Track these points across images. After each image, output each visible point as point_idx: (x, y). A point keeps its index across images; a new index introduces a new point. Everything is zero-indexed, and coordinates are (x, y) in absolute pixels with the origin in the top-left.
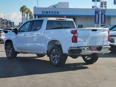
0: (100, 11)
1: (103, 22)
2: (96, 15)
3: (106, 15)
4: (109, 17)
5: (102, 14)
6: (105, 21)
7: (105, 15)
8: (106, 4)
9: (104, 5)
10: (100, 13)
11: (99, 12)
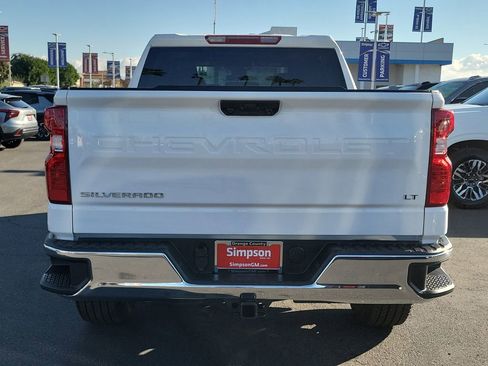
0: (375, 45)
1: (382, 76)
2: (362, 58)
3: (391, 58)
4: (399, 65)
5: (379, 54)
6: (386, 75)
7: (387, 56)
8: (392, 32)
9: (385, 35)
10: (375, 51)
11: (372, 48)
